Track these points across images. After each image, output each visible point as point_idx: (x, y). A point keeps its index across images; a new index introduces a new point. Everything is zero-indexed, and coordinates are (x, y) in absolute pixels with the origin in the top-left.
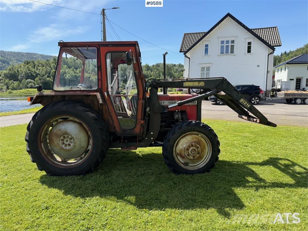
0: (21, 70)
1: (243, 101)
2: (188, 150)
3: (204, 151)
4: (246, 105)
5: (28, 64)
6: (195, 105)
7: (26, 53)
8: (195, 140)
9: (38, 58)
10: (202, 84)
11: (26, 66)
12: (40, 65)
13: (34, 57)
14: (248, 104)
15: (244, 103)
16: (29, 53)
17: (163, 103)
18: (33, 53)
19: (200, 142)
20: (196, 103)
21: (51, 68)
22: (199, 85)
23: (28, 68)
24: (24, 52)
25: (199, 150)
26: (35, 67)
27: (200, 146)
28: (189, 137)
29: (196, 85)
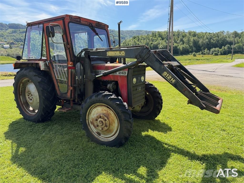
0: (130, 43)
1: (167, 75)
2: (97, 120)
3: (113, 125)
4: (170, 80)
5: (135, 39)
6: (125, 76)
7: (136, 31)
8: (104, 112)
9: (143, 33)
10: (123, 54)
11: (134, 40)
12: (143, 39)
13: (141, 33)
14: (173, 78)
15: (168, 78)
16: (138, 31)
17: (99, 72)
18: (140, 30)
19: (109, 115)
20: (126, 74)
21: (150, 40)
22: (120, 55)
23: (135, 41)
24: (135, 30)
25: (107, 123)
26: (139, 40)
27: (108, 118)
28: (100, 108)
29: (118, 55)
